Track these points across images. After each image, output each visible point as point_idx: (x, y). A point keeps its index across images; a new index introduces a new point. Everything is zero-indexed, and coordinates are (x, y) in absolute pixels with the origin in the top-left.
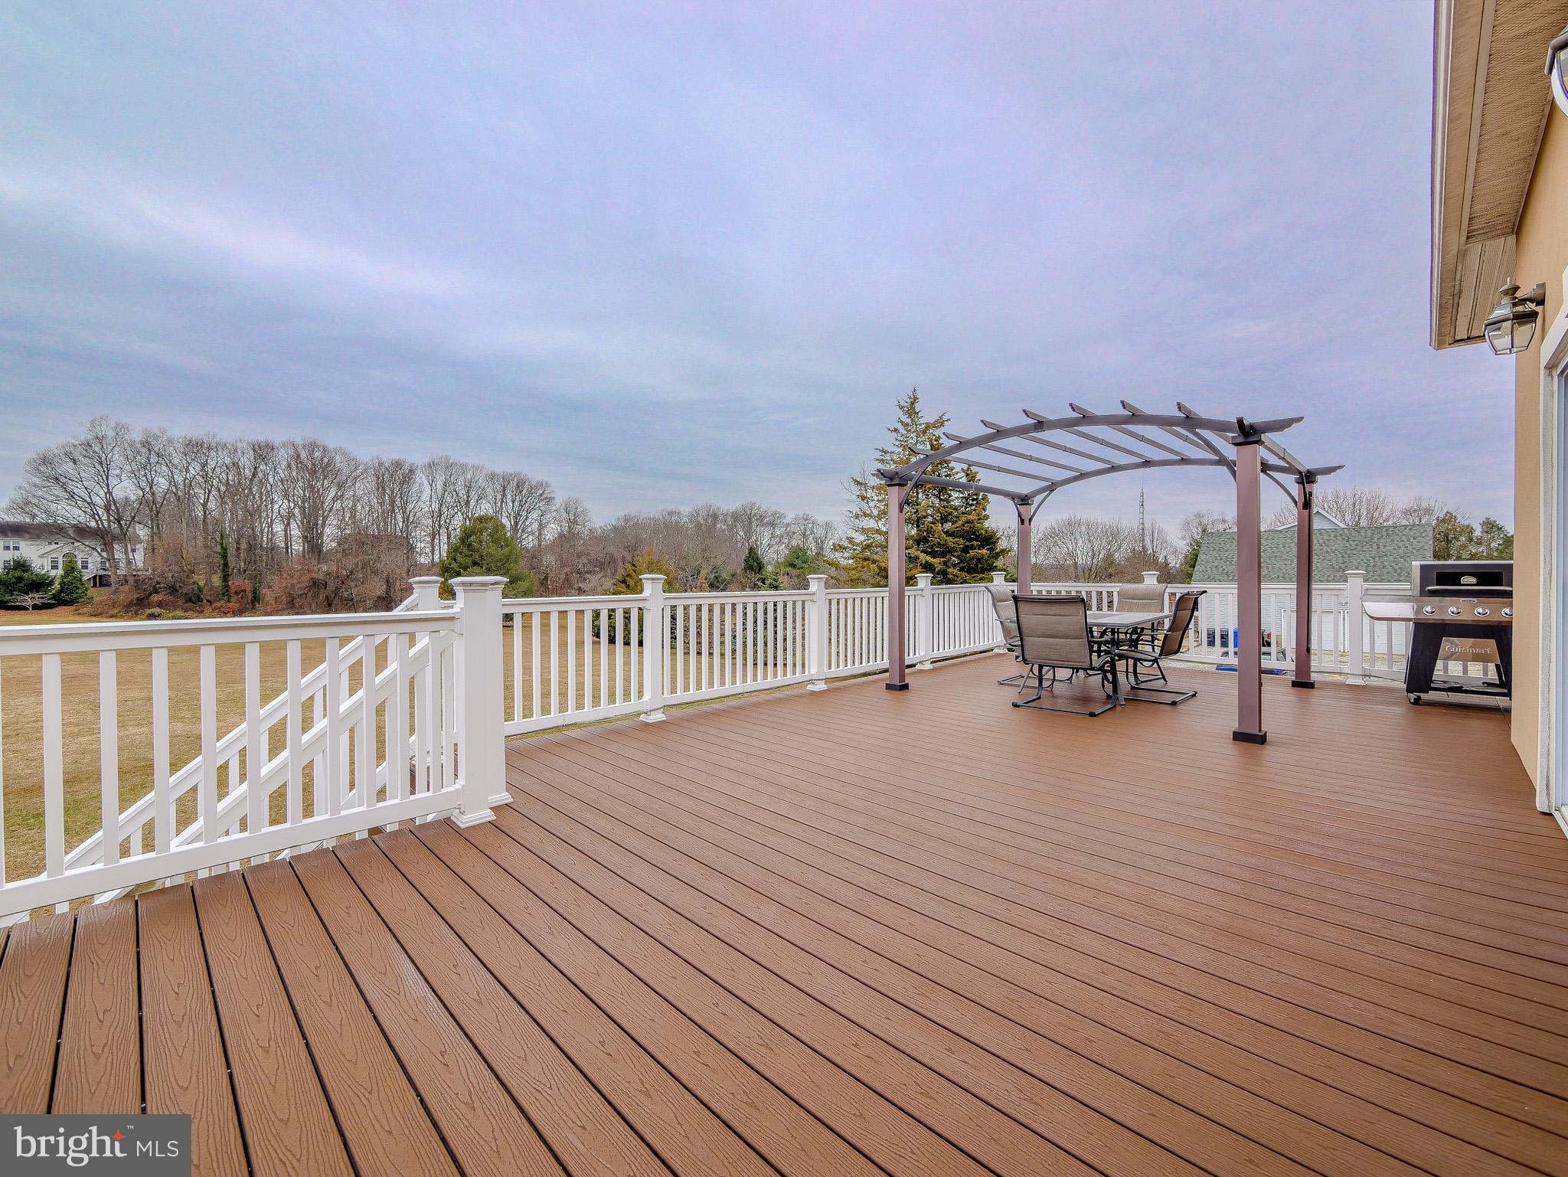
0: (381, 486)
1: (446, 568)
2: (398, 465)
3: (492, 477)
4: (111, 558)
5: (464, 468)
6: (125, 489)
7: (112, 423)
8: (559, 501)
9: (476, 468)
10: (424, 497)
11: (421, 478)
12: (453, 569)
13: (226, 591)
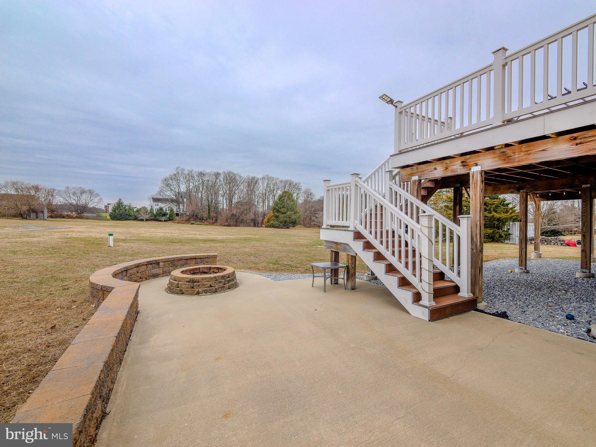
0: (249, 186)
1: (275, 208)
2: (253, 178)
3: (281, 182)
4: (179, 208)
5: (273, 179)
6: (183, 188)
7: (181, 168)
8: (303, 189)
9: (277, 179)
10: (261, 188)
11: (260, 182)
12: (277, 209)
13: (209, 217)
